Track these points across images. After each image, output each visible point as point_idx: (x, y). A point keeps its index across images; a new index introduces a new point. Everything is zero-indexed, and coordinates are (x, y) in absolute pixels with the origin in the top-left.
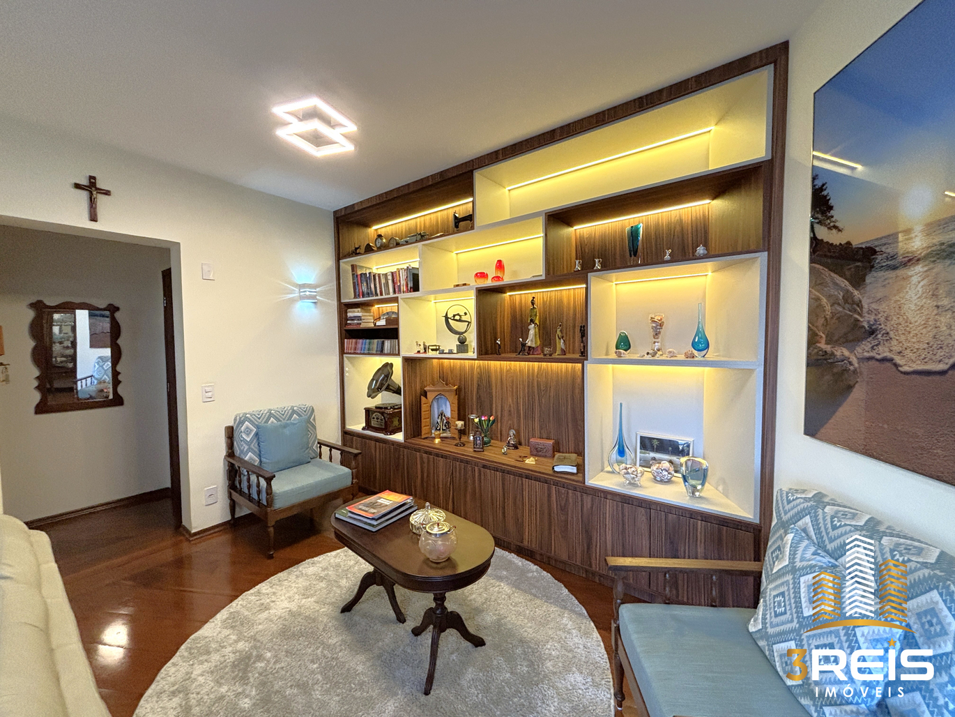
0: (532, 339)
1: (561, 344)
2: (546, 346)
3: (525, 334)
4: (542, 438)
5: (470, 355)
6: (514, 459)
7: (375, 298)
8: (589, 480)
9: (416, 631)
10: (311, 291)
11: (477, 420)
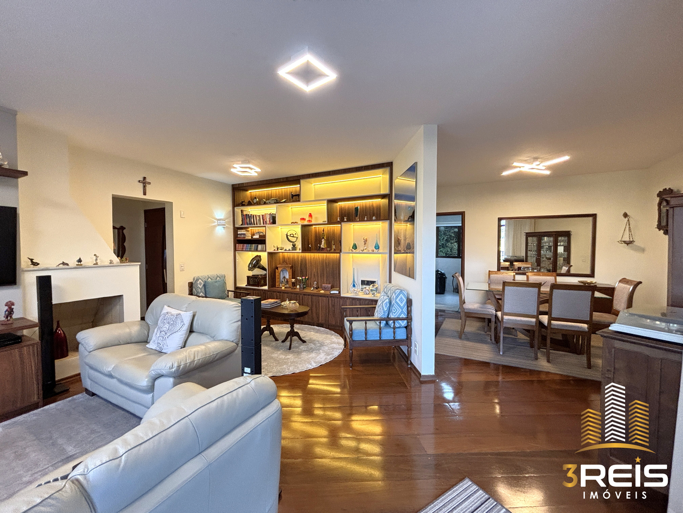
0: (323, 245)
1: (334, 247)
2: (328, 248)
3: (320, 243)
4: (327, 284)
5: (298, 251)
6: (315, 291)
7: (253, 226)
8: (342, 295)
9: (283, 342)
10: (223, 222)
11: (301, 278)
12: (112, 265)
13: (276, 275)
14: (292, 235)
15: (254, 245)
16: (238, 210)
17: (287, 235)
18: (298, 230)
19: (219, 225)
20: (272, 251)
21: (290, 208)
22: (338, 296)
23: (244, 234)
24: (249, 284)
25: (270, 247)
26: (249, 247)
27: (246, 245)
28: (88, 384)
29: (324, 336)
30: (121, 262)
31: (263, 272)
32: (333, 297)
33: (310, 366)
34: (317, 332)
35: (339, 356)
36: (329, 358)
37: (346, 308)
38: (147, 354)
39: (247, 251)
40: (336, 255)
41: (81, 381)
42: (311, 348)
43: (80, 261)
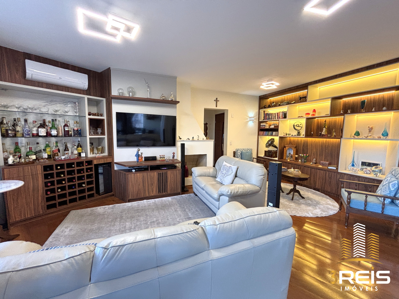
0: (324, 132)
1: (334, 134)
2: (329, 134)
3: (322, 130)
4: (325, 161)
5: (302, 136)
6: (314, 165)
7: (271, 120)
8: (340, 171)
9: (287, 194)
10: (253, 119)
11: (302, 155)
12: (203, 140)
13: (284, 151)
14: (298, 126)
15: (270, 132)
16: (262, 111)
17: (294, 126)
18: (303, 122)
19: (250, 120)
20: (282, 136)
21: (298, 107)
22: (336, 172)
23: (265, 126)
24: (265, 155)
25: (281, 133)
26: (267, 133)
27: (265, 132)
28: (195, 190)
29: (320, 198)
30: (207, 139)
31: (275, 149)
32: (331, 172)
33: (308, 215)
34: (313, 194)
35: (334, 215)
36: (324, 214)
37: (344, 181)
38: (216, 183)
39: (266, 135)
40: (337, 140)
41: (192, 188)
42: (309, 204)
43: (193, 138)
